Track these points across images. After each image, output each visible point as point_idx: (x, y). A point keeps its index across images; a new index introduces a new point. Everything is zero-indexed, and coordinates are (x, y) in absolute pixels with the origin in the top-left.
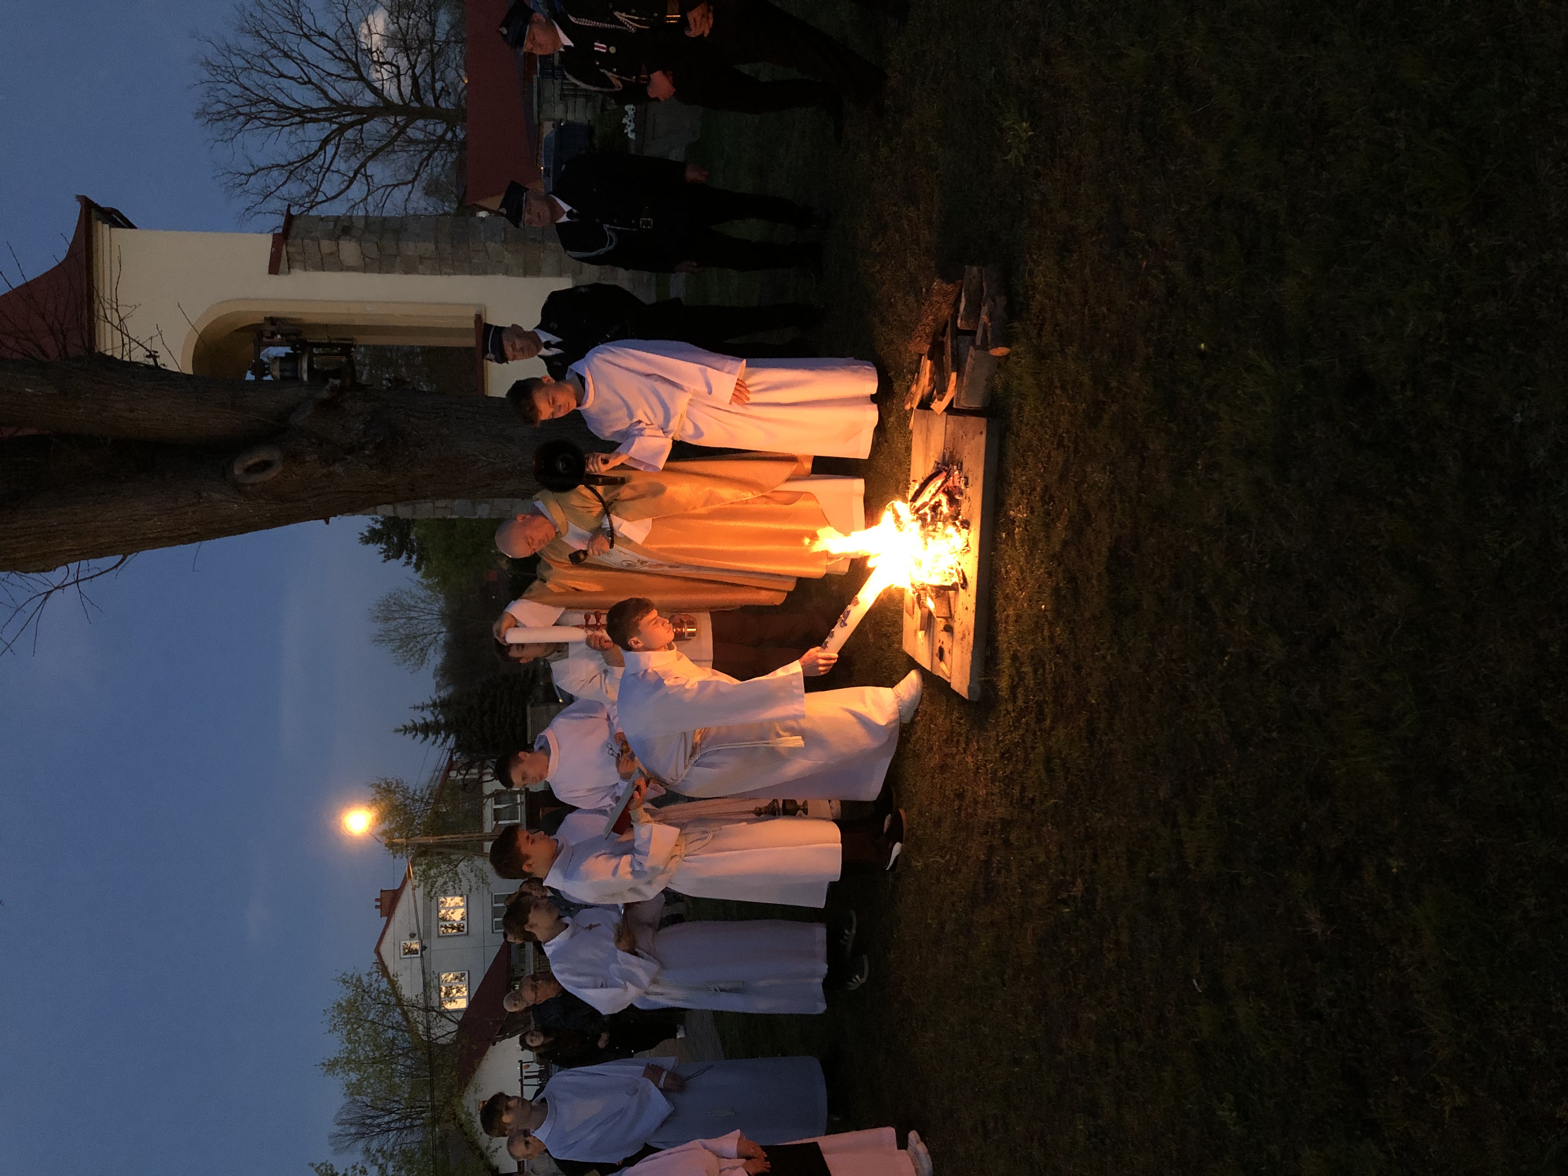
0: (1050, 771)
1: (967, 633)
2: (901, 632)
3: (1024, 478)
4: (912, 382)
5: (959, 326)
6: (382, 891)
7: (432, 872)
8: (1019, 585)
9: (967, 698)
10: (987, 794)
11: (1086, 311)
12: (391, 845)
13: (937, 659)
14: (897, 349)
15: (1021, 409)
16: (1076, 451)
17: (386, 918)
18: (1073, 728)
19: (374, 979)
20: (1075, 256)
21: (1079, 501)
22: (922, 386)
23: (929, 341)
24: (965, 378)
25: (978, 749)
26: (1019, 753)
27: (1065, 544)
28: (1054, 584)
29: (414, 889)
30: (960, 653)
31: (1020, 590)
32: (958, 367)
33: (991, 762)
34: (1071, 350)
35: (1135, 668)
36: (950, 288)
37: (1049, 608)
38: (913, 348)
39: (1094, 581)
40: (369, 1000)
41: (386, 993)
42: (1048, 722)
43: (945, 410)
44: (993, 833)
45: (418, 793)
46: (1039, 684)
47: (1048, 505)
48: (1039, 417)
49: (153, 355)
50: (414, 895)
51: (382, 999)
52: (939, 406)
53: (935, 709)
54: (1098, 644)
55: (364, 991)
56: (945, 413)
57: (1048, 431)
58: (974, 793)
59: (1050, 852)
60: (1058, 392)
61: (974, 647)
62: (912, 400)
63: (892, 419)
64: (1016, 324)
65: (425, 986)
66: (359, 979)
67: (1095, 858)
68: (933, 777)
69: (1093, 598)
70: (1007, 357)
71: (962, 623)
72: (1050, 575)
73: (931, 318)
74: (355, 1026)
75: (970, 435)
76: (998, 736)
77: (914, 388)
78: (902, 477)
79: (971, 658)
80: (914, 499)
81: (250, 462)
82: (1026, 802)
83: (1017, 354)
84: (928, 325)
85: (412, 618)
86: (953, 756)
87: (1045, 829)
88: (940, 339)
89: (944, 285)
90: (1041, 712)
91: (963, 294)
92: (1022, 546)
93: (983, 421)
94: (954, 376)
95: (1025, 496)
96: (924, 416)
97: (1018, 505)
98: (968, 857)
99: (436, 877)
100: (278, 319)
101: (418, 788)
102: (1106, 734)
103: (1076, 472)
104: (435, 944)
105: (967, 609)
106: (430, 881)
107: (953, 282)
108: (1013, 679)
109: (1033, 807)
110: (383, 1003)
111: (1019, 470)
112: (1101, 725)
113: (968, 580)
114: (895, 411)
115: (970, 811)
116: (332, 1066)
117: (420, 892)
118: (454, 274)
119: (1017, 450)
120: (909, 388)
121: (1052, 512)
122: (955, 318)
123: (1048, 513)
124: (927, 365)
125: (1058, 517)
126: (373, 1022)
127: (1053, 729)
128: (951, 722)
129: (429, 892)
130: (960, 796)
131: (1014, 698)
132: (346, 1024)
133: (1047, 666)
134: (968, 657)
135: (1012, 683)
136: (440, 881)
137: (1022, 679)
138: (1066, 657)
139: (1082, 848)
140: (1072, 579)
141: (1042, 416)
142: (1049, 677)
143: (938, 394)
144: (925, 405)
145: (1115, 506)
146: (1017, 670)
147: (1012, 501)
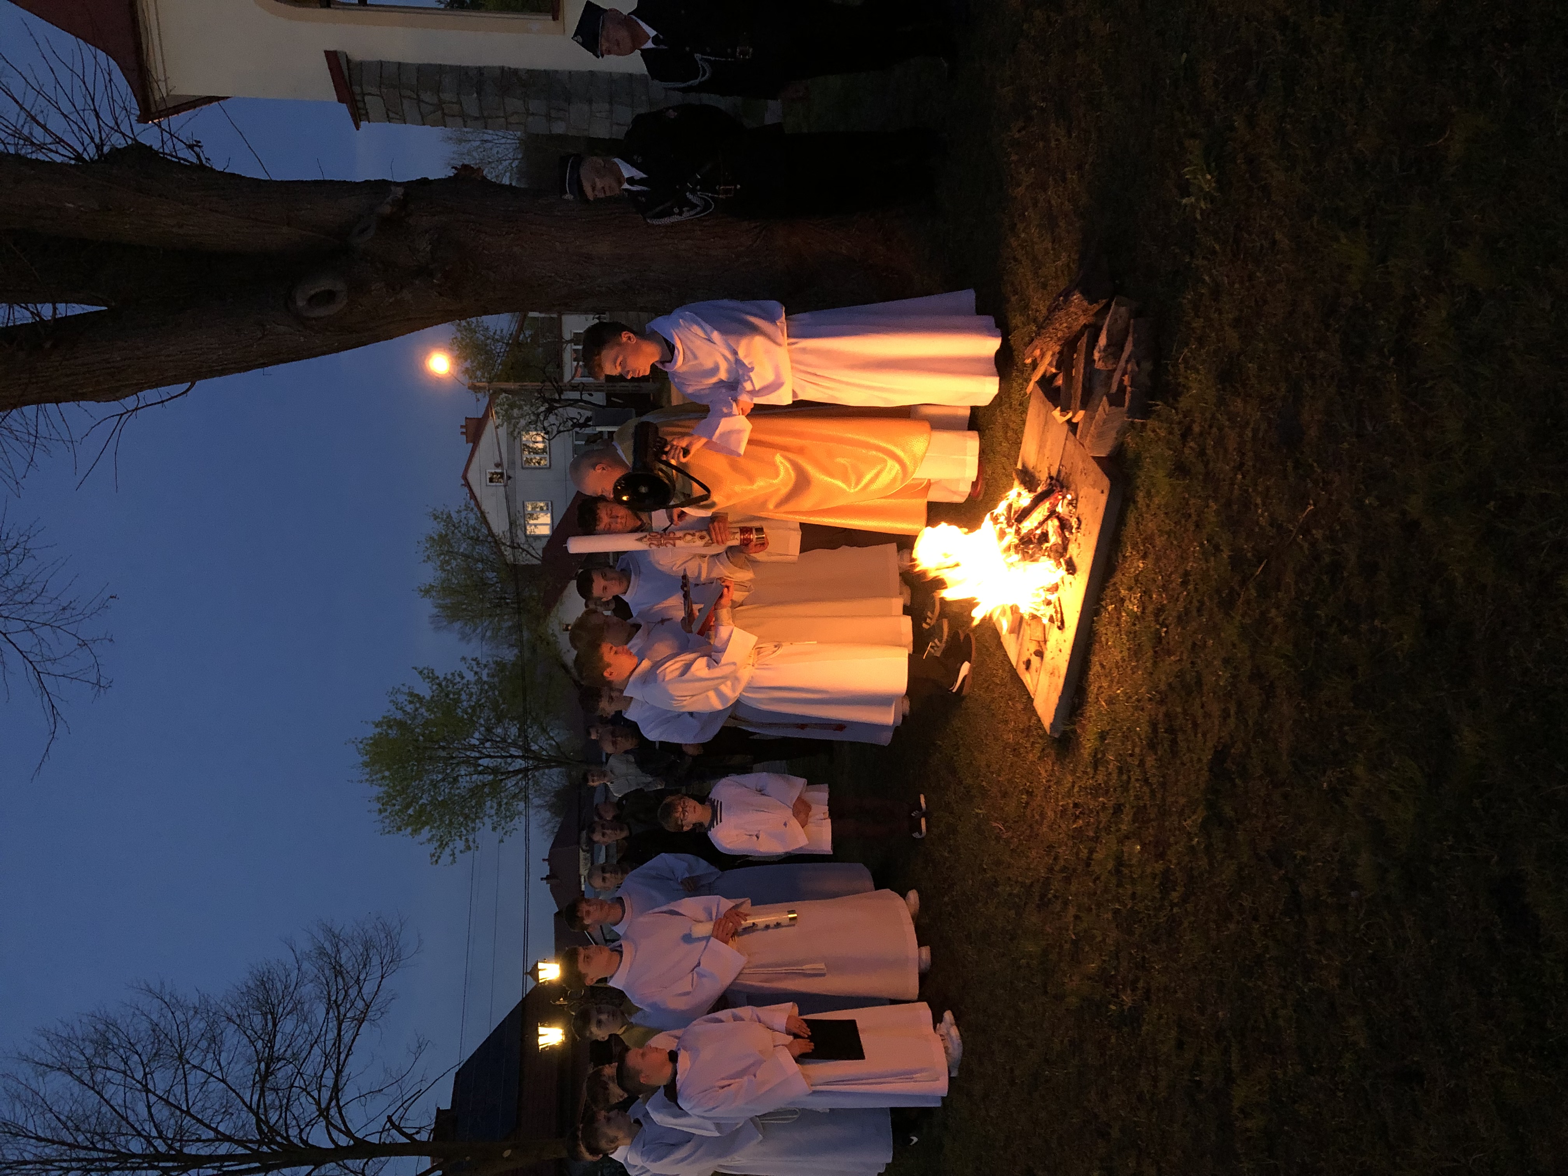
0: (1118, 871)
1: (1057, 674)
5: (1095, 358)
6: (466, 418)
7: (516, 412)
9: (1048, 731)
10: (1055, 821)
12: (474, 388)
13: (1023, 667)
15: (1149, 494)
16: (1200, 611)
17: (471, 445)
18: (1148, 861)
19: (463, 517)
20: (1239, 401)
21: (1194, 663)
23: (1060, 343)
24: (1093, 425)
27: (1171, 688)
28: (1154, 715)
29: (497, 427)
30: (1047, 684)
39: (1194, 759)
40: (459, 535)
42: (1125, 828)
45: (498, 332)
46: (1122, 786)
47: (1162, 627)
50: (497, 434)
51: (472, 534)
55: (454, 526)
58: (1043, 806)
61: (1063, 693)
65: (511, 524)
66: (449, 516)
68: (1005, 748)
69: (1189, 771)
71: (1053, 658)
72: (1151, 701)
73: (1065, 325)
74: (447, 558)
75: (1090, 480)
77: (1038, 348)
79: (1057, 701)
81: (313, 292)
84: (1061, 330)
88: (1073, 343)
89: (1085, 303)
91: (1105, 325)
93: (1107, 481)
97: (1130, 589)
99: (519, 418)
101: (498, 329)
103: (1196, 631)
104: (520, 475)
105: (1060, 651)
106: (513, 421)
107: (1096, 302)
110: (471, 538)
111: (1136, 552)
113: (1066, 624)
115: (1036, 816)
116: (427, 592)
117: (502, 432)
119: (1138, 529)
121: (1164, 642)
125: (1169, 653)
126: (463, 555)
127: (1128, 838)
129: (512, 433)
130: (1030, 794)
131: (1096, 769)
132: (439, 556)
133: (1133, 780)
134: (1055, 699)
135: (1095, 752)
136: (523, 422)
137: (1105, 761)
138: (1153, 792)
140: (1170, 730)
142: (1133, 791)
144: (1047, 392)
145: (1230, 714)
146: (1103, 750)
147: (1124, 575)
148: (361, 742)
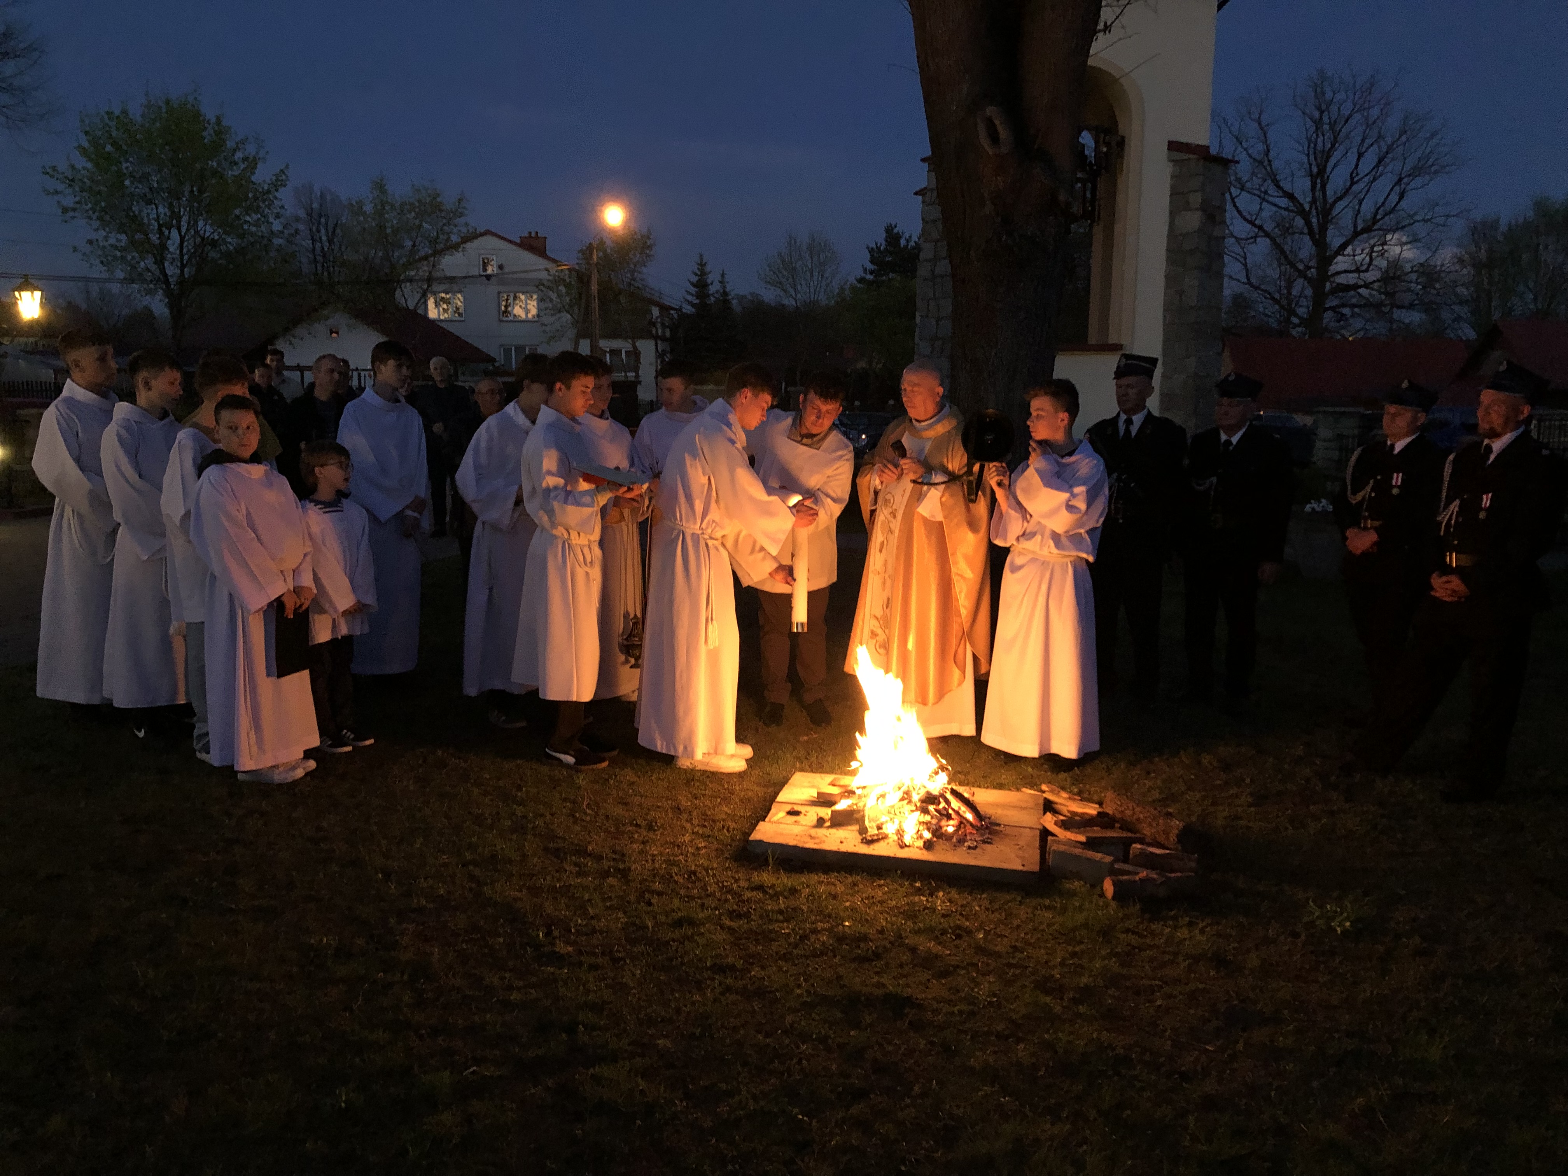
0: (679, 923)
1: (817, 841)
2: (812, 771)
3: (977, 908)
4: (1070, 792)
5: (1134, 845)
6: (545, 238)
7: (562, 288)
8: (867, 898)
9: (750, 838)
10: (653, 855)
11: (1157, 982)
12: (590, 248)
13: (788, 808)
14: (1103, 778)
15: (1048, 908)
16: (1010, 966)
17: (518, 241)
18: (725, 949)
19: (461, 229)
20: (1212, 973)
21: (958, 966)
22: (1067, 804)
23: (1116, 814)
24: (1080, 850)
25: (698, 849)
26: (696, 891)
27: (913, 950)
28: (871, 937)
29: (547, 270)
30: (796, 833)
31: (862, 900)
32: (1091, 844)
33: (686, 861)
34: (1113, 964)
35: (789, 1019)
36: (1173, 837)
37: (847, 930)
38: (1110, 795)
39: (876, 979)
40: (441, 224)
41: (448, 239)
42: (728, 923)
43: (1045, 828)
44: (614, 859)
45: (640, 276)
46: (768, 916)
47: (952, 933)
48: (1041, 927)
49: (1107, 28)
50: (540, 270)
51: (441, 237)
52: (1049, 820)
53: (736, 803)
54: (812, 981)
55: (450, 219)
56: (1040, 827)
57: (1029, 936)
58: (654, 841)
59: (599, 920)
60: (1070, 948)
61: (802, 848)
62: (1051, 791)
63: (1030, 769)
64: (1138, 906)
65: (452, 278)
66: (461, 215)
67: (593, 967)
68: (667, 799)
69: (859, 976)
70: (1102, 895)
71: (827, 836)
72: (881, 932)
73: (1141, 816)
74: (417, 210)
75: (1021, 853)
76: (712, 869)
77: (1065, 795)
78: (971, 778)
79: (791, 844)
80: (954, 792)
81: (997, 123)
82: (647, 895)
83: (1106, 905)
84: (1134, 813)
85: (812, 273)
86: (690, 821)
87: (620, 915)
88: (1118, 825)
89: (1177, 831)
90: (740, 916)
91: (1168, 851)
92: (908, 904)
93: (1036, 868)
94: (1082, 838)
95: (959, 909)
96: (1037, 804)
97: (950, 901)
98: (590, 832)
99: (558, 291)
100: (1122, 149)
101: (645, 276)
102: (720, 984)
103: (988, 965)
104: (492, 289)
105: (841, 842)
106: (554, 285)
107: (1179, 842)
108: (770, 888)
109: (642, 904)
110: (438, 237)
111: (986, 903)
112: (729, 981)
113: (872, 847)
114: (1039, 773)
115: (636, 836)
116: (380, 187)
117: (544, 275)
118: (1164, 325)
119: (1006, 903)
120: (1063, 788)
121: (944, 937)
122: (1141, 841)
123: (944, 932)
124: (1092, 810)
125: (940, 943)
126: (421, 226)
127: (723, 928)
128: (724, 820)
129: (543, 285)
130: (650, 828)
131: (753, 889)
132: (419, 201)
133: (785, 924)
134: (792, 843)
135: (767, 887)
136: (554, 296)
137: (772, 897)
138: (797, 945)
139: (603, 954)
140: (877, 956)
141: (1043, 930)
142: (776, 926)
143: (1062, 821)
144: (1048, 807)
145: (955, 1006)
146: (781, 893)
147: (954, 894)
148: (195, 99)
